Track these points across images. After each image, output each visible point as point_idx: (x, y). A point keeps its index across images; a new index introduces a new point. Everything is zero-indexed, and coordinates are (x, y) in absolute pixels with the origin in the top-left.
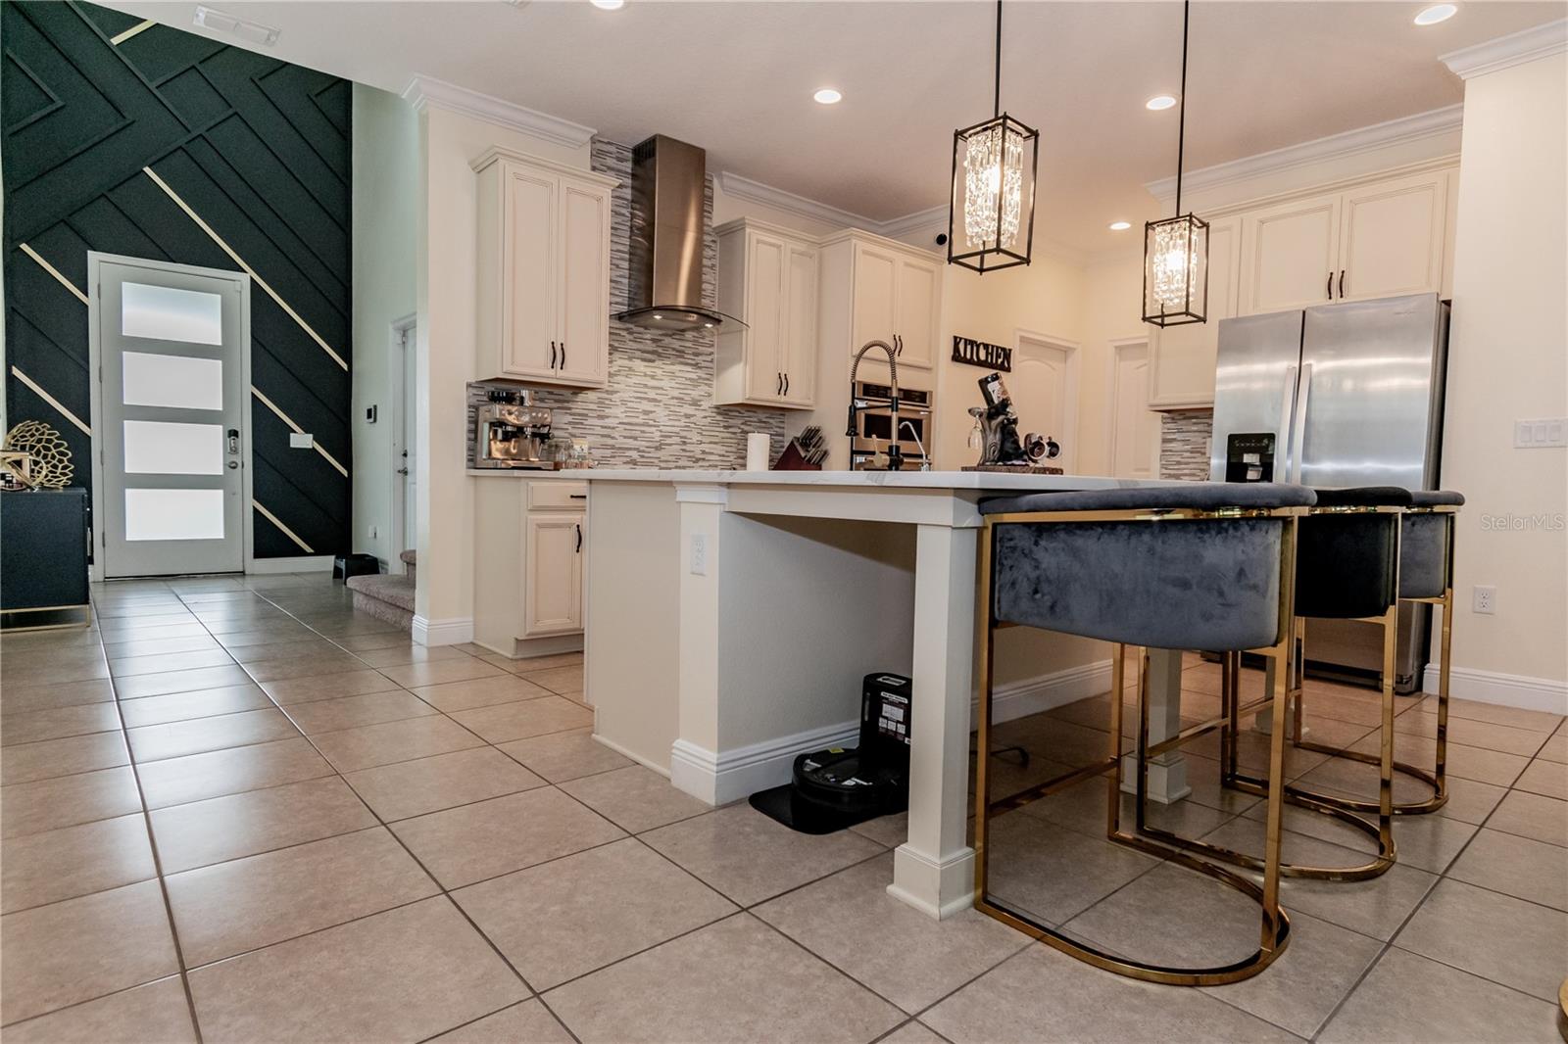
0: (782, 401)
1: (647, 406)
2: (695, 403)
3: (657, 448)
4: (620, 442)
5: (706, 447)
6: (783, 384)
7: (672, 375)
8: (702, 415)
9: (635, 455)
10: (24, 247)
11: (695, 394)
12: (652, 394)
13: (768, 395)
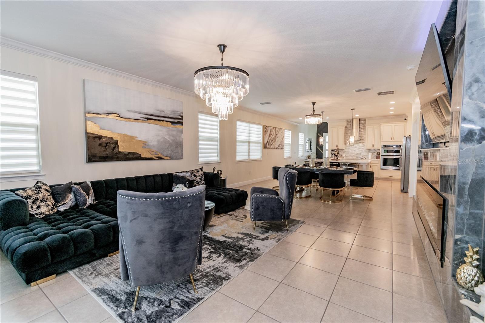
0: (374, 148)
1: (354, 150)
2: (363, 149)
3: (356, 155)
4: (350, 154)
5: (365, 155)
6: (373, 146)
7: (359, 146)
8: (364, 150)
9: (352, 156)
10: (318, 134)
11: (362, 148)
12: (355, 148)
13: (370, 147)
